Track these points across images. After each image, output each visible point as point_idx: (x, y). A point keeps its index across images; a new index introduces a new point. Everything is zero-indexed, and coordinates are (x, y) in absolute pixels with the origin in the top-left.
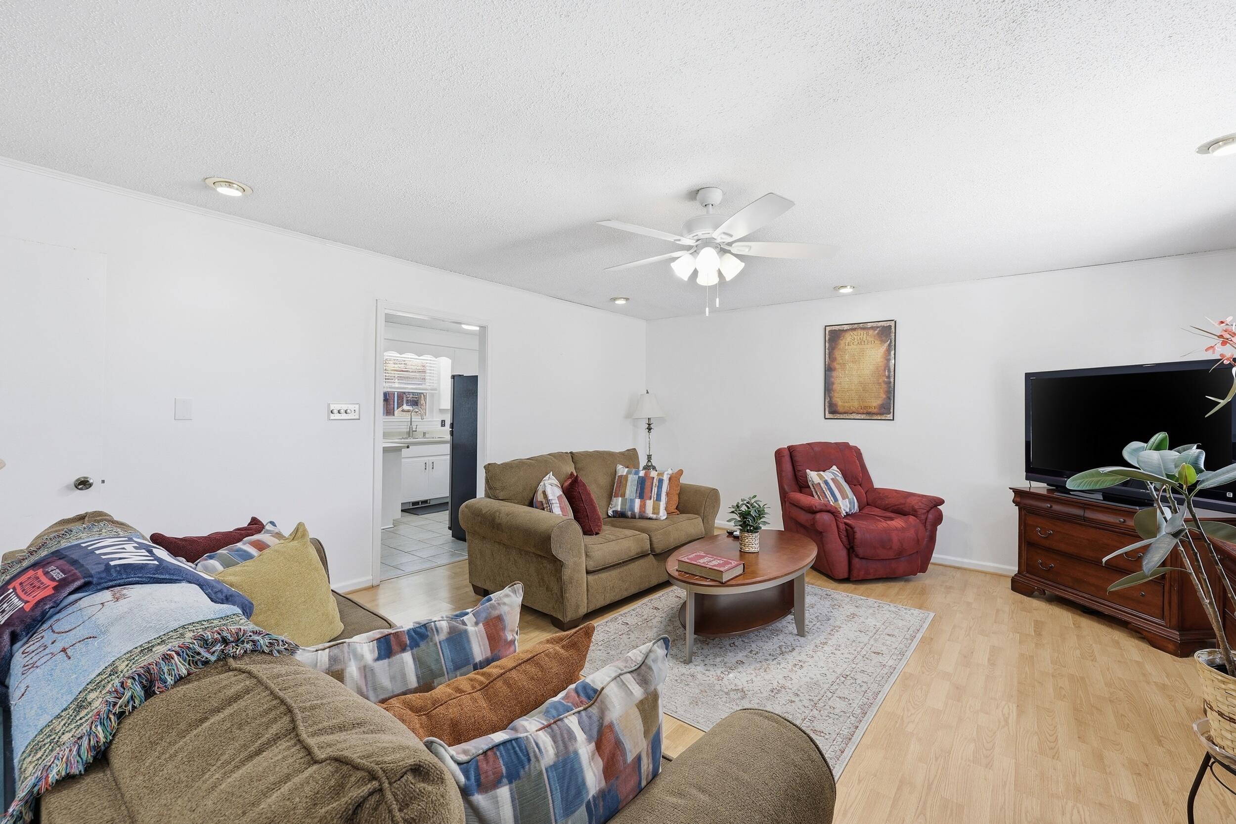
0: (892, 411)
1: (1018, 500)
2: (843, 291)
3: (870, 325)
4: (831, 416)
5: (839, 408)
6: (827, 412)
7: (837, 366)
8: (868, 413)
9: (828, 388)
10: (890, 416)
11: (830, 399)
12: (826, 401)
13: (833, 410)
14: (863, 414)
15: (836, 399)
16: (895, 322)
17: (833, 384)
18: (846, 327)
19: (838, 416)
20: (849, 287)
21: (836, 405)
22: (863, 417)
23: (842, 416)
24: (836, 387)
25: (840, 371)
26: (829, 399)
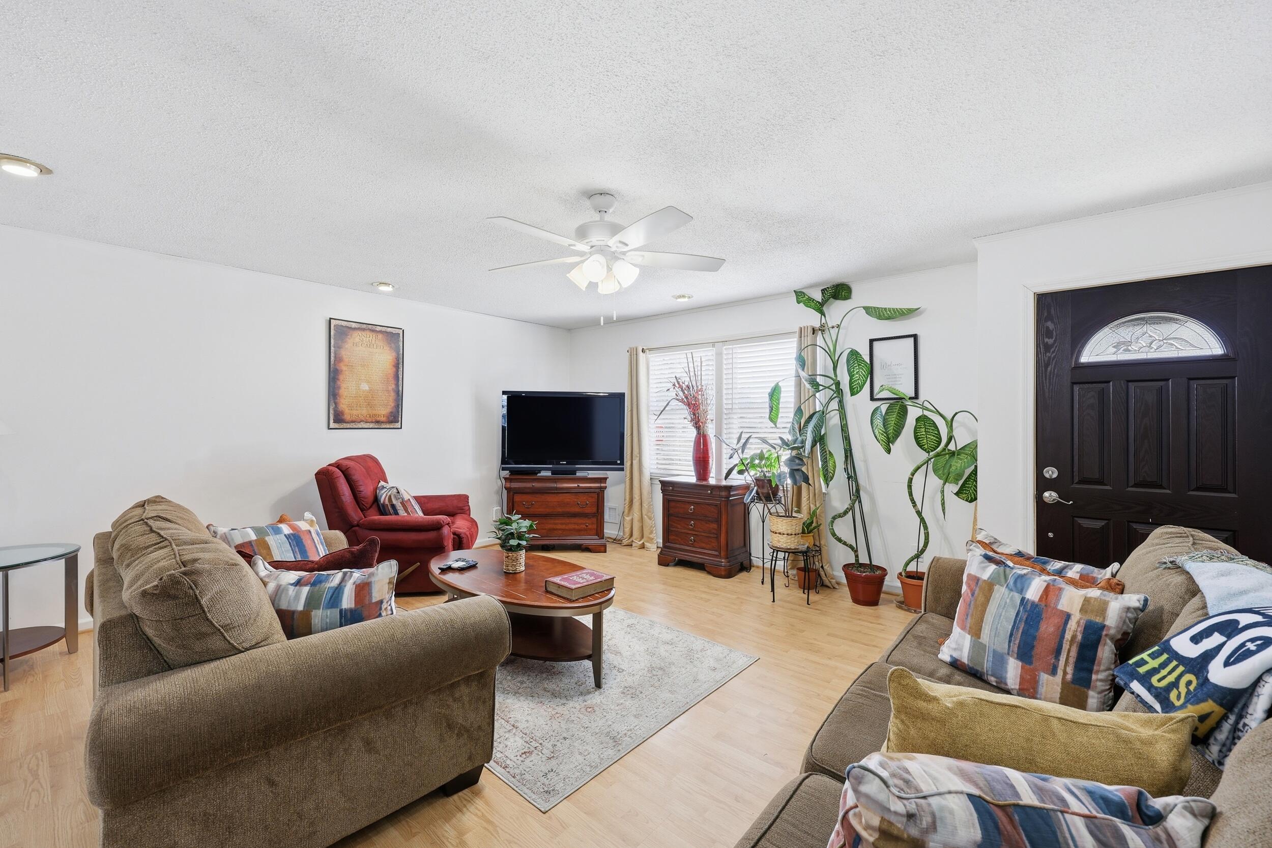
0: (400, 419)
1: (508, 485)
2: (383, 288)
3: (379, 328)
4: (336, 426)
5: (345, 416)
6: (332, 421)
7: (344, 368)
8: (378, 422)
9: (333, 393)
10: (398, 425)
11: (336, 406)
12: (331, 408)
13: (338, 419)
14: (372, 422)
15: (342, 405)
16: (403, 331)
17: (339, 388)
18: (354, 325)
19: (345, 425)
20: (391, 286)
21: (342, 413)
22: (371, 426)
23: (348, 426)
24: (343, 392)
25: (347, 373)
26: (334, 406)
